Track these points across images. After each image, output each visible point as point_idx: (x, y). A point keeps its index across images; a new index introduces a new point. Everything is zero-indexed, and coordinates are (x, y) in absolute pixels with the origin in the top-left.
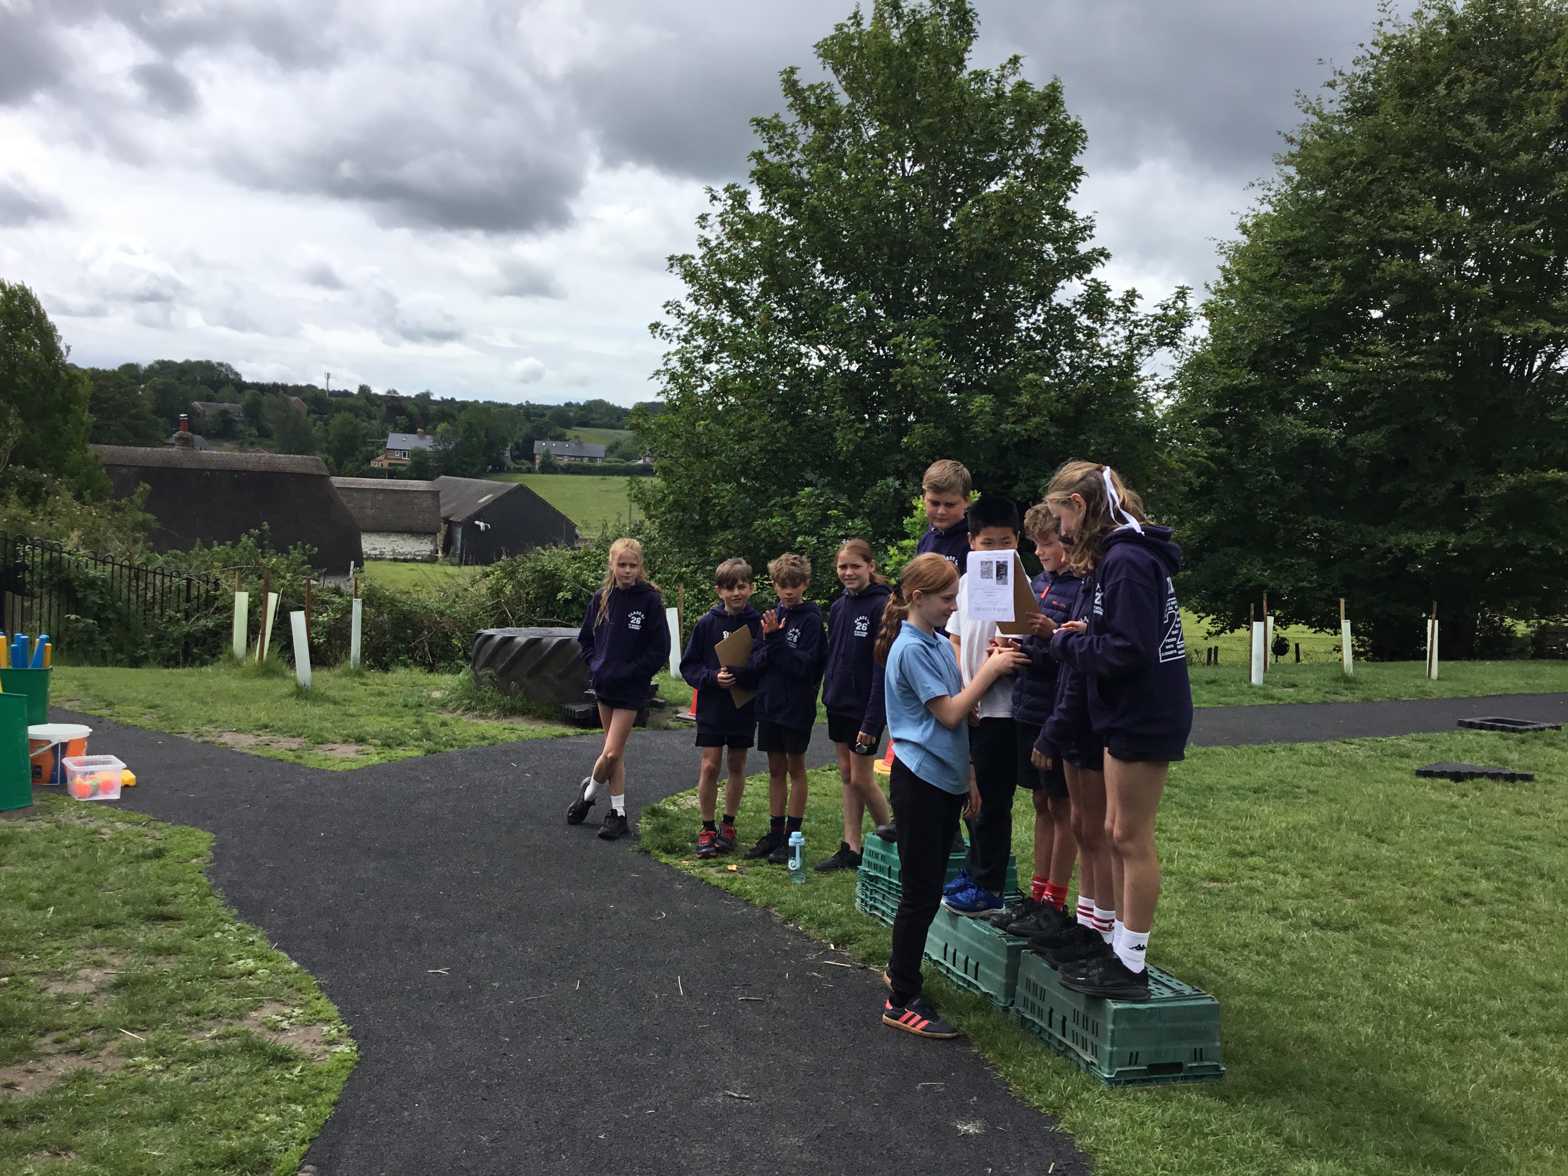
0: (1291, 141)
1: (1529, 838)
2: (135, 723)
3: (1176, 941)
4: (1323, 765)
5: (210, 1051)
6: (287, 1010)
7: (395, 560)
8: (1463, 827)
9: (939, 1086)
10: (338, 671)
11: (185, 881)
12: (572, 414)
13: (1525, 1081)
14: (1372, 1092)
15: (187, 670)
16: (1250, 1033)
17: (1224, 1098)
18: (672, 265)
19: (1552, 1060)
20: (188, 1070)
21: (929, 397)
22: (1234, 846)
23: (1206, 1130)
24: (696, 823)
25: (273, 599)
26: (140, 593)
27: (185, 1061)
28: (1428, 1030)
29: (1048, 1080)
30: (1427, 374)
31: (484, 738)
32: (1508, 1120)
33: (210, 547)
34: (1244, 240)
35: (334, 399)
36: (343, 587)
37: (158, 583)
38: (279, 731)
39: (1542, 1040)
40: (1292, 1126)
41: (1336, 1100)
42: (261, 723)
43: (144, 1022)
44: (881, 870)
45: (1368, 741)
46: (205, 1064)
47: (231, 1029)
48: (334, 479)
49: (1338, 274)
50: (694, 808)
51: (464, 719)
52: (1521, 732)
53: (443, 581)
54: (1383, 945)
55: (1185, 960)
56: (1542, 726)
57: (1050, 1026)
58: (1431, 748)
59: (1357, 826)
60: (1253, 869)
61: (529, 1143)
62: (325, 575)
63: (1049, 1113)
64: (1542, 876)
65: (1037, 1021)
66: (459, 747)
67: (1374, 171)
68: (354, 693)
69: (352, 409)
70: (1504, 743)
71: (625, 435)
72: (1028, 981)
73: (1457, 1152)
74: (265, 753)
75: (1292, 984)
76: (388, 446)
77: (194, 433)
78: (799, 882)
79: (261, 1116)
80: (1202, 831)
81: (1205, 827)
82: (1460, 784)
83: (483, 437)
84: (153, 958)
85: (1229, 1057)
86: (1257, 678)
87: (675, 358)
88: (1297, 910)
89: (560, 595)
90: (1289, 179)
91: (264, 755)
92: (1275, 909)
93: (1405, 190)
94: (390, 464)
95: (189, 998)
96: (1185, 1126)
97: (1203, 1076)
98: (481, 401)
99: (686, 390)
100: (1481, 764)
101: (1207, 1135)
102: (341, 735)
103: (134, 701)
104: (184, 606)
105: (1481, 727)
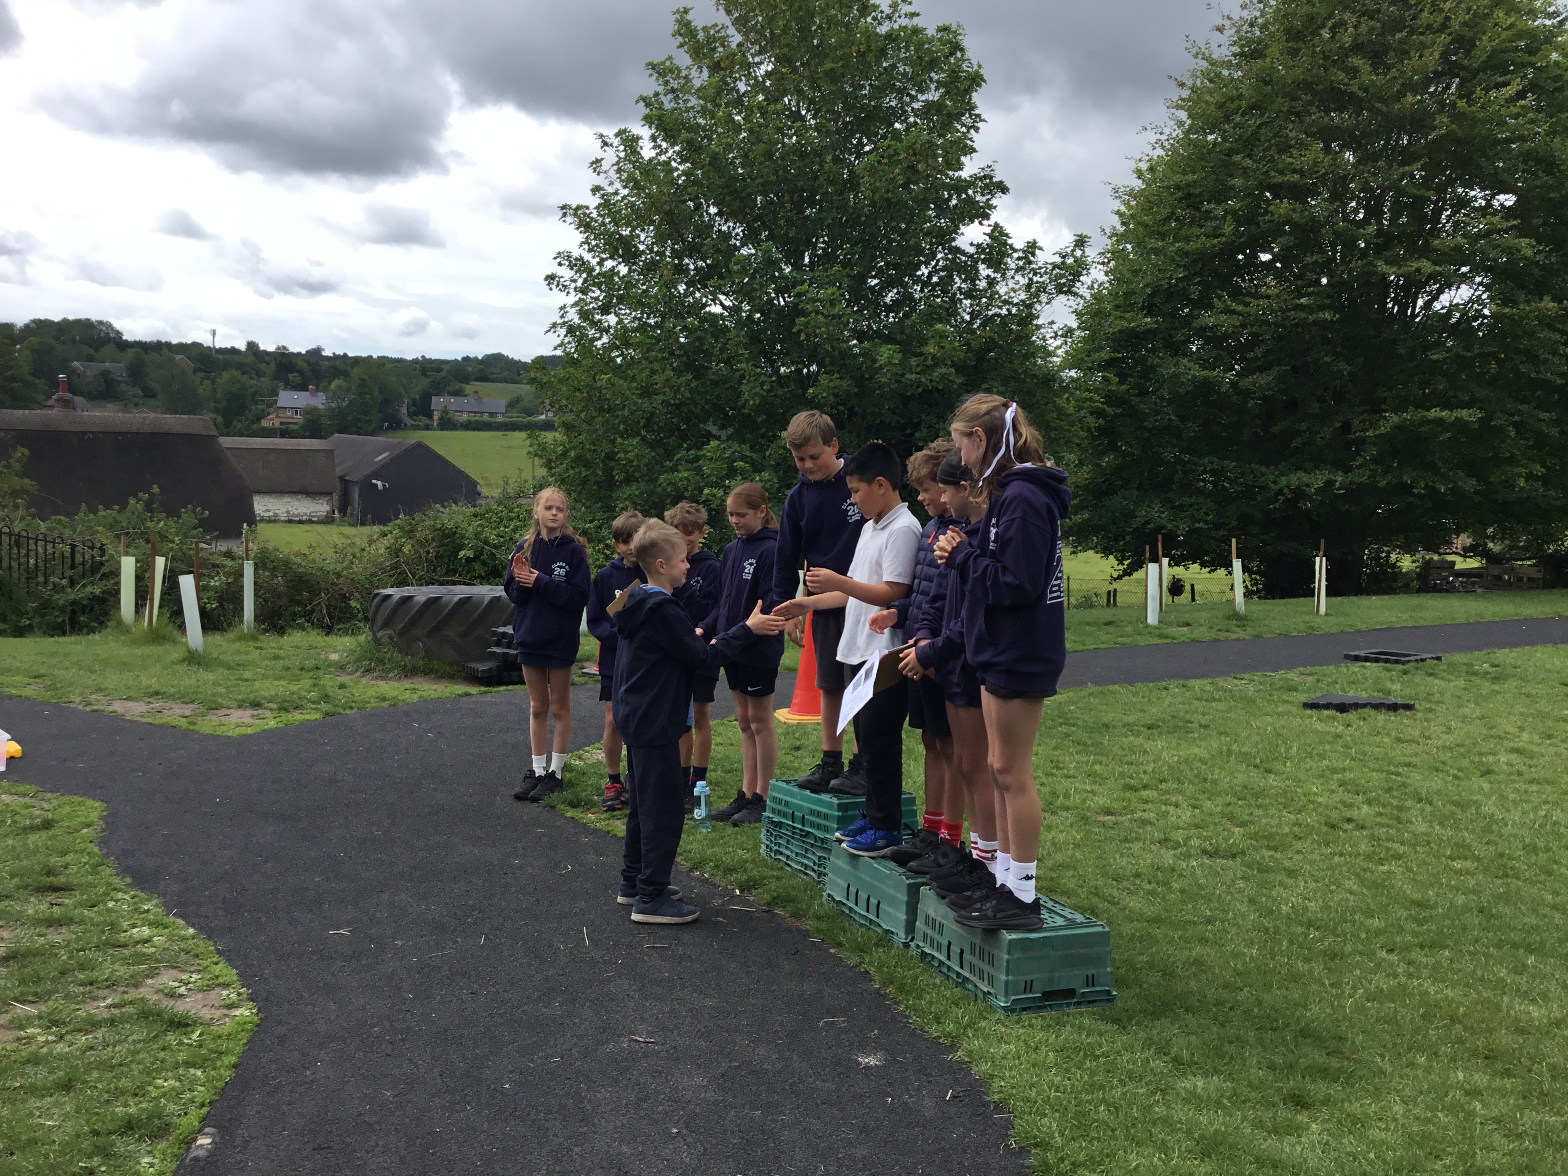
0: (1182, 85)
1: (1409, 765)
2: (19, 693)
3: (1071, 873)
4: (1215, 700)
5: (105, 1021)
6: (185, 976)
7: (290, 521)
8: (1346, 756)
9: (841, 1021)
10: (231, 635)
11: (76, 852)
12: (470, 369)
13: (1400, 994)
14: (1256, 1010)
15: (73, 638)
16: (1140, 958)
17: (1116, 1021)
18: (565, 215)
19: (1425, 973)
20: (83, 1040)
21: (832, 347)
22: (1128, 780)
23: (1098, 1053)
24: (602, 777)
25: (160, 562)
26: (22, 560)
27: (79, 1031)
28: (1309, 949)
29: (946, 1012)
30: (1315, 316)
31: (384, 699)
32: (1384, 1031)
33: (95, 512)
34: (1138, 184)
35: (221, 357)
36: (235, 549)
37: (41, 550)
38: (171, 697)
39: (1418, 955)
40: (1179, 1046)
41: (1221, 1019)
42: (151, 690)
43: (36, 994)
44: (785, 815)
45: (1258, 676)
46: (99, 1034)
47: (126, 996)
48: (222, 440)
49: (1229, 218)
50: (599, 762)
51: (364, 681)
52: (1403, 663)
53: (340, 541)
54: (1268, 870)
55: (1079, 891)
56: (1423, 657)
57: (949, 959)
58: (1318, 681)
59: (1245, 758)
60: (1146, 802)
61: (434, 1096)
62: (217, 538)
63: (948, 1042)
64: (1420, 800)
65: (936, 954)
66: (358, 708)
67: (1262, 115)
68: (249, 657)
69: (242, 367)
70: (1388, 675)
71: (525, 389)
72: (927, 916)
73: (1335, 1063)
74: (159, 720)
75: (1181, 910)
76: (279, 405)
77: (74, 394)
78: (704, 831)
79: (160, 1082)
80: (1097, 767)
81: (1101, 763)
82: (1344, 715)
83: (376, 393)
84: (42, 930)
85: (1121, 983)
86: (1152, 618)
87: (574, 310)
88: (1187, 839)
89: (462, 554)
90: (1181, 124)
91: (157, 722)
92: (1166, 840)
93: (1292, 133)
94: (281, 423)
95: (82, 968)
96: (1077, 1050)
97: (1093, 1001)
98: (375, 356)
99: (584, 344)
100: (1364, 695)
101: (1098, 1057)
102: (235, 700)
103: (17, 671)
104: (69, 573)
105: (1366, 659)
